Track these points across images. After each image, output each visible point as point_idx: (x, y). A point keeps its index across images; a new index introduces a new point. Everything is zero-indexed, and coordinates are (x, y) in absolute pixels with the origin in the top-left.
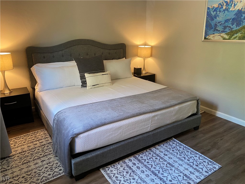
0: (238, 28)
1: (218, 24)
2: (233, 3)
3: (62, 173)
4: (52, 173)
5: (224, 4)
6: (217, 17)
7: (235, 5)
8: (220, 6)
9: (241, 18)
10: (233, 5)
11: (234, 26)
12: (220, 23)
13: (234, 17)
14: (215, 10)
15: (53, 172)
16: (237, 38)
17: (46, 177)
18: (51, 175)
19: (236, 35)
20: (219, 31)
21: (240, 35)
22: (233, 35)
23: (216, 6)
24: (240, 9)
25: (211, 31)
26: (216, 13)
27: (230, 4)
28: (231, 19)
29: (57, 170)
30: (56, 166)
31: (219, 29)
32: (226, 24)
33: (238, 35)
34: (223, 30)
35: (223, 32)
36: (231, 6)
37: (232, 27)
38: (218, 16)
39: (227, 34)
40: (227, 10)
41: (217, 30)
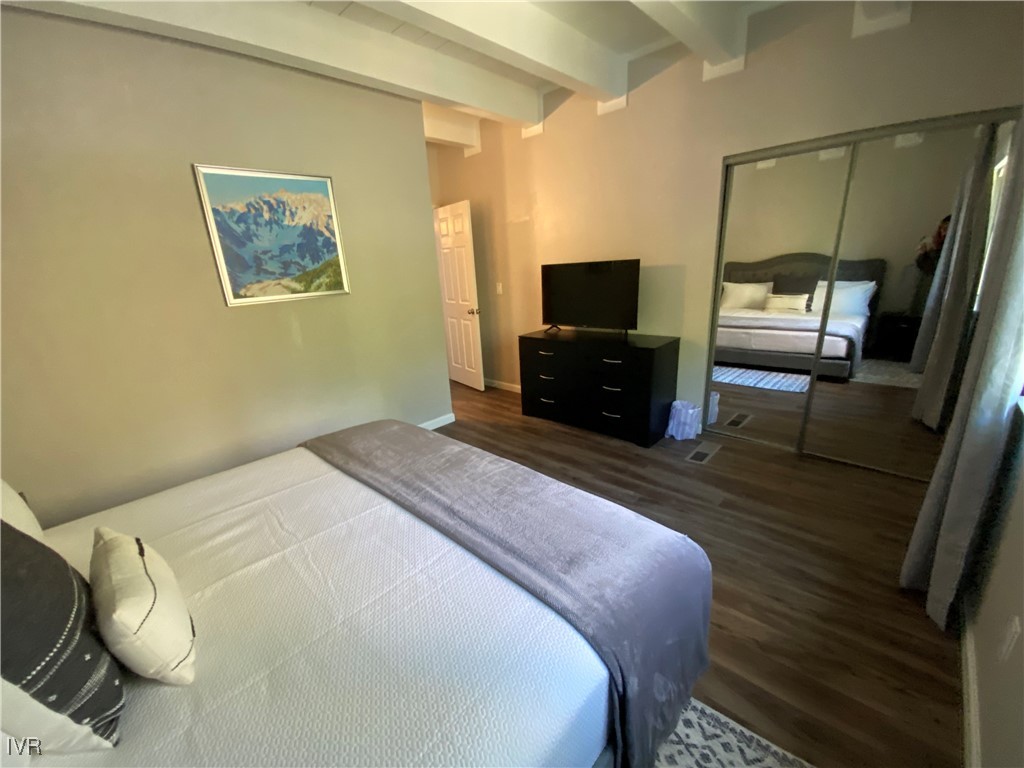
0: (317, 266)
1: (262, 257)
2: (288, 208)
3: (694, 709)
4: (716, 745)
5: (262, 209)
6: (254, 239)
7: (293, 214)
8: (253, 211)
9: (316, 245)
10: (288, 213)
11: (308, 259)
12: (270, 255)
13: (299, 241)
14: (242, 219)
15: (709, 743)
16: (324, 287)
17: (742, 751)
18: (725, 739)
19: (317, 282)
20: (273, 273)
21: (328, 280)
22: (312, 282)
23: (240, 208)
24: (308, 224)
25: (249, 276)
26: (248, 229)
27: (280, 210)
28: (294, 245)
29: (696, 738)
30: (685, 751)
31: (270, 270)
32: (287, 257)
33: (322, 280)
34: (283, 271)
35: (284, 275)
36: (284, 213)
37: (302, 263)
38: (256, 235)
39: (298, 280)
40: (277, 223)
41: (266, 272)
